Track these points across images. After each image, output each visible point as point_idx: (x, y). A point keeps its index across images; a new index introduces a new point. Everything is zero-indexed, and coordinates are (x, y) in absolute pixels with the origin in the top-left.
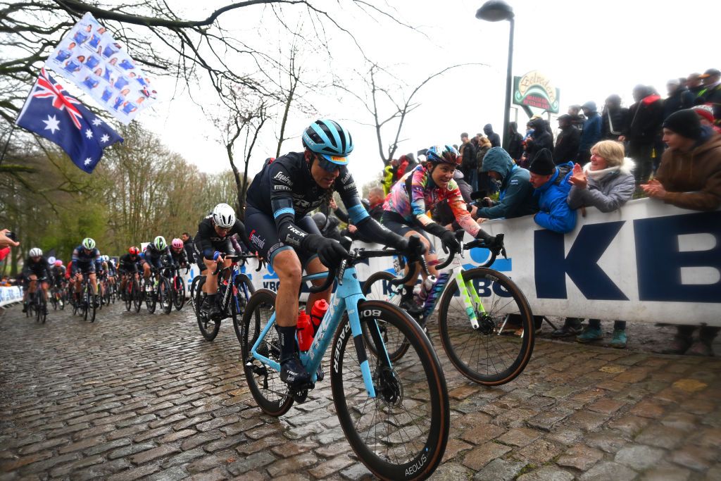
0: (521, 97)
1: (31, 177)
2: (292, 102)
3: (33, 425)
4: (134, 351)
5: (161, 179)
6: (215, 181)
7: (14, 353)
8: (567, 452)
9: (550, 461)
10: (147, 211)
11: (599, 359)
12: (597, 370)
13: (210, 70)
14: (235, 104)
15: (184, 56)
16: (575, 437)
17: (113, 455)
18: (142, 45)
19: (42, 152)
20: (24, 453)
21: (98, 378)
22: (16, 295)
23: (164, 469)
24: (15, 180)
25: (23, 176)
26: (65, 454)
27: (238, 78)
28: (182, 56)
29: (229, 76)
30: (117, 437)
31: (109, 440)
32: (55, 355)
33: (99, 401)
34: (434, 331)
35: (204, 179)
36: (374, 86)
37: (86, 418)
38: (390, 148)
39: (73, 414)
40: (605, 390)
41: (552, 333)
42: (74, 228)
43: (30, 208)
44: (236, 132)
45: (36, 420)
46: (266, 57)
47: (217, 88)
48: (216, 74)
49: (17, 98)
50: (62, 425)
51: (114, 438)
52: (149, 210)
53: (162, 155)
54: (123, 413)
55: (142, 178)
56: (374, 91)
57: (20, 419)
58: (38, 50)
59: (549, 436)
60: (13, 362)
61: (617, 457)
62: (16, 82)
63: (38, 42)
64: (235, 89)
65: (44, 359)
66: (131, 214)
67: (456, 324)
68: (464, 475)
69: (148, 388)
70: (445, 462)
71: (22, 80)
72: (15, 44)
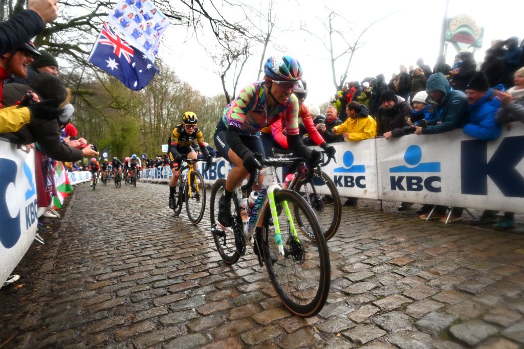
0: (451, 34)
1: (91, 98)
2: (269, 43)
3: (103, 261)
4: (162, 218)
5: (176, 100)
6: (211, 102)
7: (87, 215)
8: (491, 312)
9: (477, 317)
10: (165, 123)
11: (514, 243)
12: (512, 252)
13: (211, 19)
14: (228, 44)
16: (497, 301)
17: (156, 285)
18: (163, 3)
19: (98, 81)
20: (100, 279)
21: (141, 234)
22: (83, 178)
23: (190, 297)
24: (81, 100)
25: (87, 98)
26: (125, 282)
27: (231, 25)
28: (192, 10)
29: (225, 23)
30: (158, 273)
31: (152, 275)
32: (112, 217)
33: (143, 249)
34: (375, 215)
35: (204, 101)
36: (331, 28)
37: (136, 260)
38: (342, 77)
39: (127, 256)
40: (520, 267)
41: (472, 221)
42: (119, 133)
43: (90, 120)
44: (228, 66)
45: (105, 259)
46: (251, 8)
47: (216, 33)
48: (215, 23)
49: (82, 43)
50: (121, 263)
51: (155, 274)
52: (167, 122)
53: (175, 83)
54: (159, 258)
55: (162, 100)
56: (331, 33)
57: (95, 257)
58: (94, 9)
59: (475, 299)
60: (87, 220)
62: (81, 32)
63: (95, 3)
64: (228, 34)
65: (105, 220)
66: (155, 124)
68: (407, 321)
69: (174, 243)
70: (391, 311)
71: (85, 31)
72: (80, 5)
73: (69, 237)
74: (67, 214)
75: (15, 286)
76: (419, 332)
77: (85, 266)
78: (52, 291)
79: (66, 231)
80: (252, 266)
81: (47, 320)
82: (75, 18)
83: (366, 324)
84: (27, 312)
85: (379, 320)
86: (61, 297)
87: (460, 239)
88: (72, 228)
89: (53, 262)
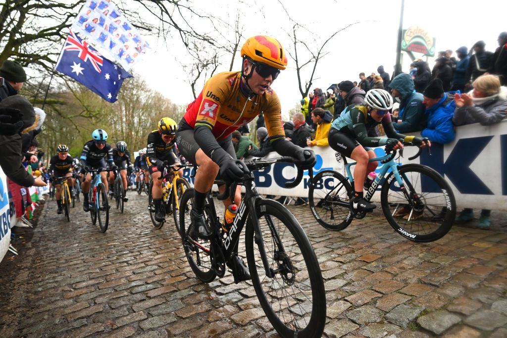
0: (406, 45)
1: (62, 108)
3: (80, 269)
4: (137, 224)
5: (147, 108)
6: (182, 110)
8: (454, 302)
9: (442, 307)
10: (137, 130)
11: (471, 237)
12: (470, 245)
13: (180, 30)
14: (197, 54)
15: (163, 21)
16: (459, 292)
17: (134, 291)
18: (133, 14)
19: (68, 91)
20: (77, 288)
21: (116, 241)
23: (169, 301)
24: (52, 109)
25: (57, 107)
26: (103, 289)
27: (200, 36)
28: (161, 21)
29: (194, 34)
30: (135, 279)
31: (130, 281)
33: (120, 255)
36: (295, 39)
37: (113, 266)
38: (307, 84)
39: (104, 264)
40: (478, 259)
41: (432, 218)
43: (61, 129)
44: (197, 75)
45: (81, 267)
46: (219, 20)
47: (185, 44)
48: (185, 34)
49: (51, 54)
50: (98, 271)
51: (133, 280)
52: (139, 130)
53: (146, 91)
54: (136, 264)
55: (133, 108)
56: (295, 43)
57: (70, 266)
58: (64, 20)
59: (438, 290)
61: (493, 306)
62: (51, 42)
63: (64, 15)
64: (197, 44)
66: (126, 132)
68: (378, 314)
69: (150, 248)
70: (362, 305)
71: (55, 41)
72: (49, 16)
73: (43, 246)
74: (40, 224)
76: (389, 325)
77: (61, 275)
78: (28, 301)
79: (40, 240)
81: (25, 331)
83: (339, 319)
84: (4, 324)
85: (352, 314)
86: (38, 307)
88: (45, 237)
89: (28, 272)
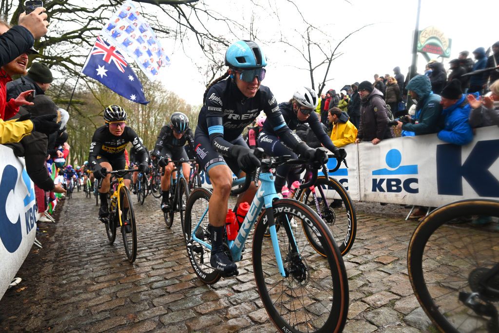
0: (422, 46)
1: (82, 108)
3: (101, 264)
4: (154, 221)
5: (162, 108)
6: (196, 110)
7: (81, 219)
9: (462, 311)
10: (153, 130)
11: (490, 241)
12: (490, 249)
13: (197, 33)
14: (212, 56)
15: (180, 24)
17: (154, 286)
18: (152, 18)
19: (89, 91)
20: (99, 281)
23: (188, 297)
24: (73, 110)
25: (78, 107)
26: (123, 283)
27: (215, 38)
29: (210, 36)
30: (155, 275)
31: (149, 276)
33: (139, 251)
35: (189, 109)
36: (309, 40)
38: (320, 85)
39: (124, 259)
43: (81, 128)
45: (102, 261)
46: (235, 23)
47: (201, 46)
48: (201, 36)
49: (73, 56)
50: (119, 266)
51: (152, 275)
53: (162, 92)
54: (155, 260)
55: (149, 108)
56: (309, 45)
57: (92, 260)
58: (86, 24)
60: (81, 224)
62: (73, 45)
63: (87, 18)
64: (213, 46)
66: (142, 132)
67: (372, 211)
68: (396, 316)
69: (167, 245)
70: (380, 307)
71: (77, 44)
72: (72, 20)
73: (65, 240)
74: (62, 219)
75: (18, 289)
76: (408, 327)
77: (83, 269)
78: (54, 293)
79: (62, 235)
80: (245, 266)
81: (51, 321)
82: (68, 32)
83: (357, 320)
84: (31, 314)
85: (370, 315)
86: (63, 299)
87: (440, 238)
88: (67, 232)
89: (52, 265)
